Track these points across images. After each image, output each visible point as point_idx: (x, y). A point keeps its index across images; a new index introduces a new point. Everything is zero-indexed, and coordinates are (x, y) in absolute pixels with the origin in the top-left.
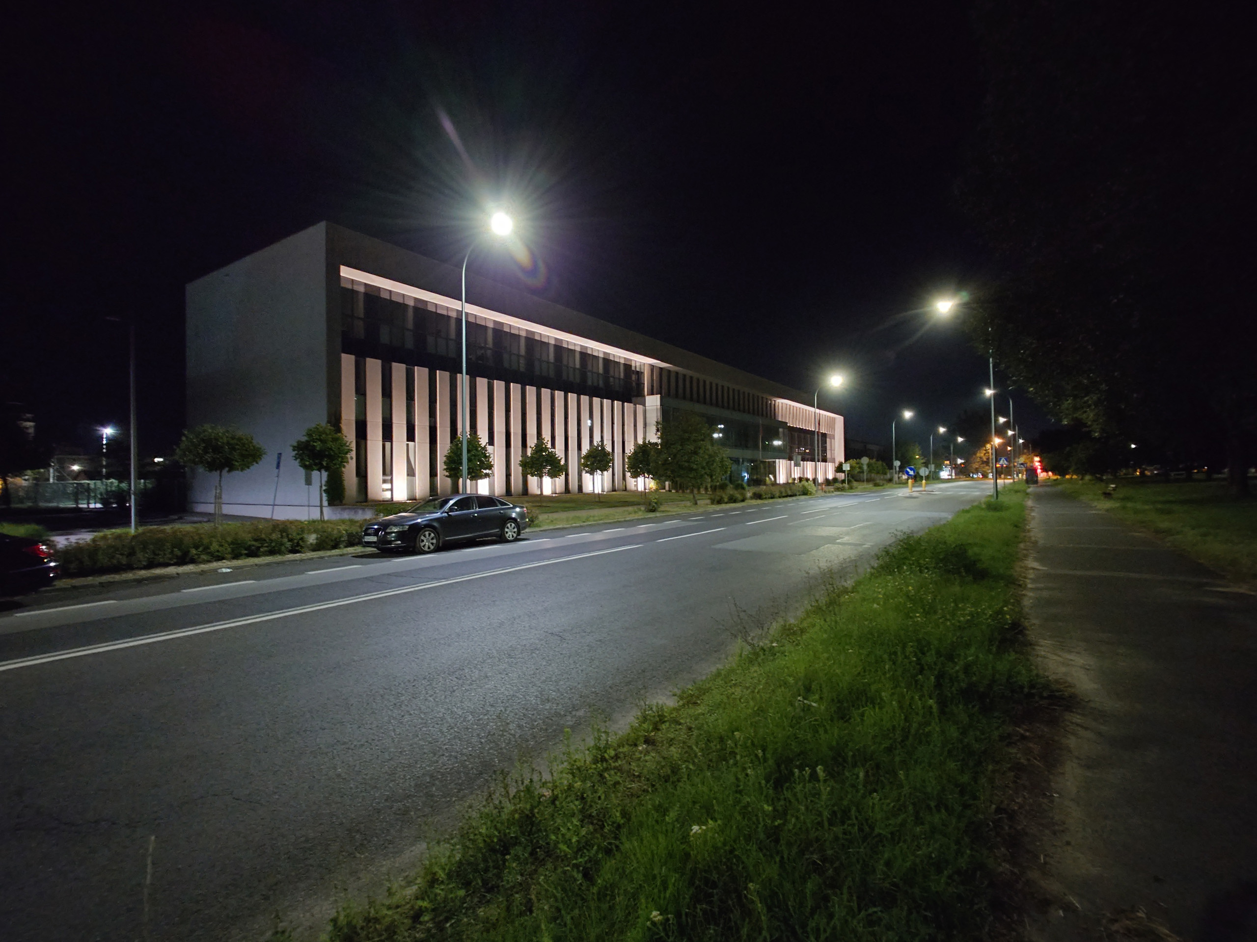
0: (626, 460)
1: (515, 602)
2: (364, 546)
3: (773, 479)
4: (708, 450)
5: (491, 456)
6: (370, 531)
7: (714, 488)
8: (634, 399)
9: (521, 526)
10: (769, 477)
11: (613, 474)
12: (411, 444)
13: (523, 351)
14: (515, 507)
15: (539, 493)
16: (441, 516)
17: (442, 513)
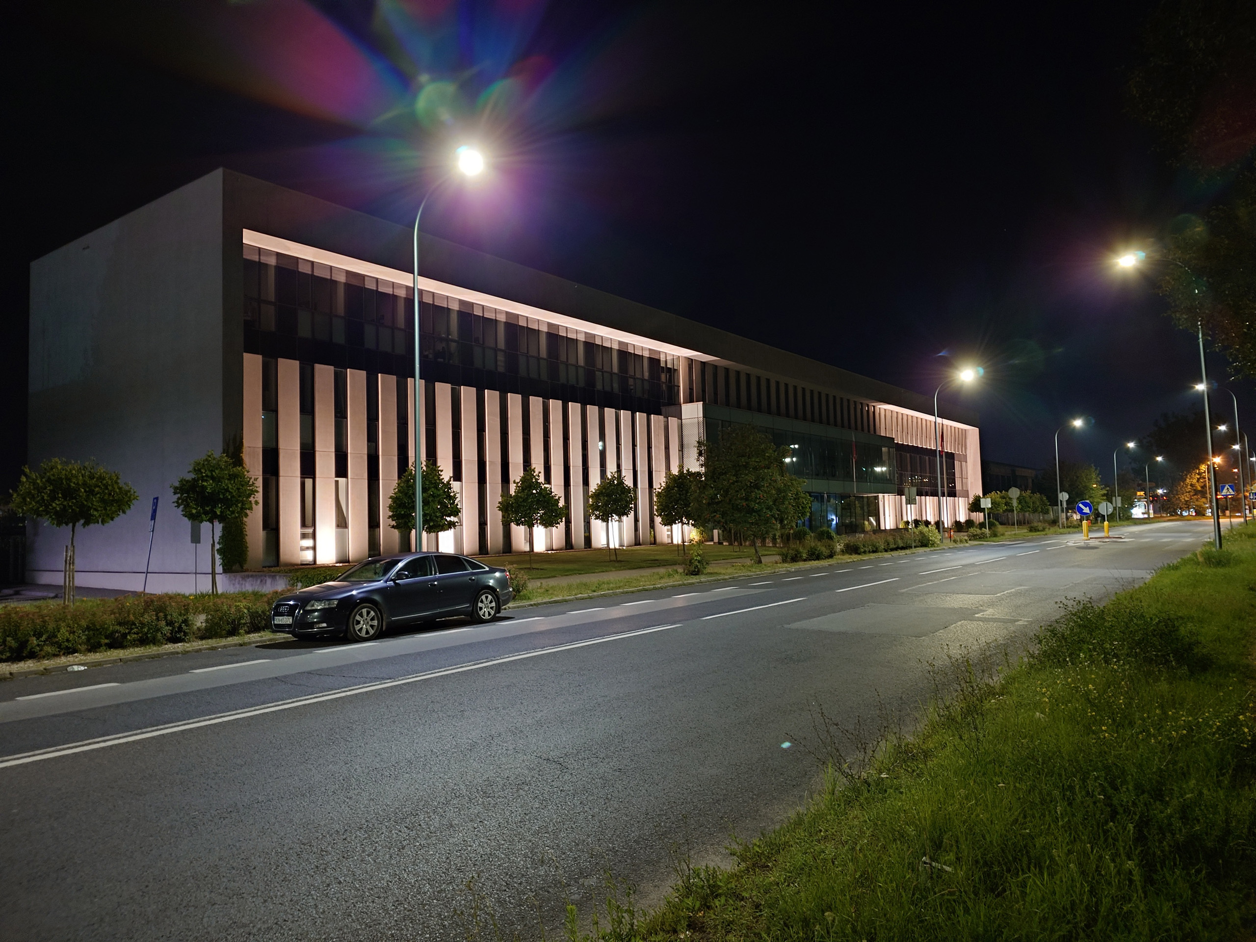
0: (655, 499)
1: (493, 713)
2: (274, 632)
3: (875, 523)
4: (775, 481)
5: (458, 495)
6: (281, 609)
7: (786, 539)
8: (663, 409)
9: (502, 598)
10: (868, 520)
11: (636, 520)
12: (342, 480)
13: (501, 343)
14: (492, 571)
15: (527, 549)
16: (385, 585)
17: (386, 582)
